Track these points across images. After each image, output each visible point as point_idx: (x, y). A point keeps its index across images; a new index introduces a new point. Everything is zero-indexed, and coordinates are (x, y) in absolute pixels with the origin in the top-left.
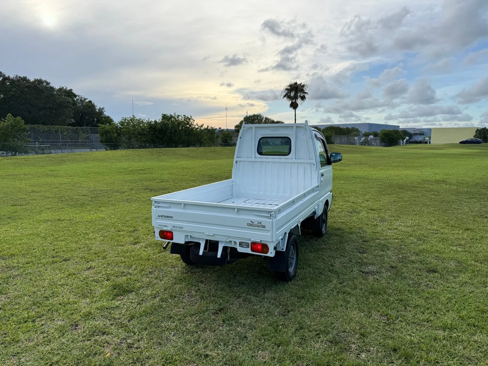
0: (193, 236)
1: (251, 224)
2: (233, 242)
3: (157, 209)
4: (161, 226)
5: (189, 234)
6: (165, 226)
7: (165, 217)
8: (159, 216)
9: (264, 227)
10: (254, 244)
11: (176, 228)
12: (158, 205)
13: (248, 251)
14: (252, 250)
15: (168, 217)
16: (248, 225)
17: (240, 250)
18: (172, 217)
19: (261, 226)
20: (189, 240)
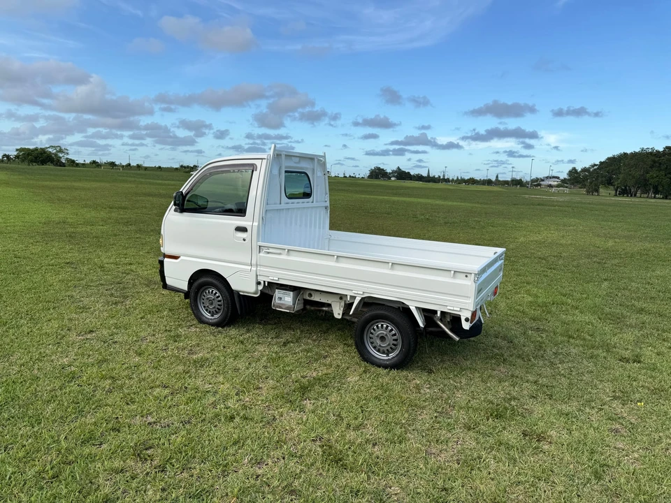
7: (480, 291)
8: (478, 293)
18: (482, 289)
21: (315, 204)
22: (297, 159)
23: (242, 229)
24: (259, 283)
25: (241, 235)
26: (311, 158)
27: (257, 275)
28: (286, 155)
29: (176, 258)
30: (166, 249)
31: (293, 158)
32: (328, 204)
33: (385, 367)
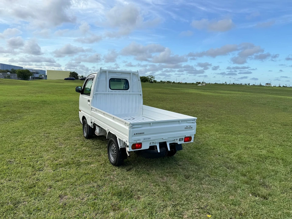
0: (154, 142)
1: (187, 128)
2: (175, 140)
3: (134, 130)
4: (136, 140)
5: (152, 142)
6: (138, 140)
7: (139, 134)
8: (135, 134)
9: (192, 128)
10: (186, 138)
11: (145, 140)
12: (134, 127)
13: (182, 142)
14: (184, 142)
15: (141, 133)
16: (185, 128)
17: (179, 143)
18: (144, 133)
19: (191, 128)
20: (152, 145)
21: (131, 93)
22: (121, 74)
23: (89, 101)
24: (91, 123)
25: (89, 103)
26: (129, 73)
27: (91, 120)
28: (109, 72)
29: (80, 111)
30: (80, 108)
31: (117, 73)
32: (141, 93)
33: (112, 164)
